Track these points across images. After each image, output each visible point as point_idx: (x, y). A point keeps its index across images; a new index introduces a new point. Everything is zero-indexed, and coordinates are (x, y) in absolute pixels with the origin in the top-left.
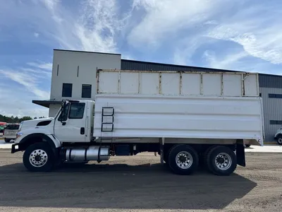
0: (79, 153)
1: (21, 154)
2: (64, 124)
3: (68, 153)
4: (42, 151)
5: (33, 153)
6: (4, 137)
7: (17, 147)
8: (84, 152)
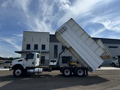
0: (32, 71)
1: (12, 71)
2: (27, 61)
3: (28, 70)
4: (19, 70)
5: (16, 71)
6: (4, 66)
7: (11, 69)
8: (33, 70)
